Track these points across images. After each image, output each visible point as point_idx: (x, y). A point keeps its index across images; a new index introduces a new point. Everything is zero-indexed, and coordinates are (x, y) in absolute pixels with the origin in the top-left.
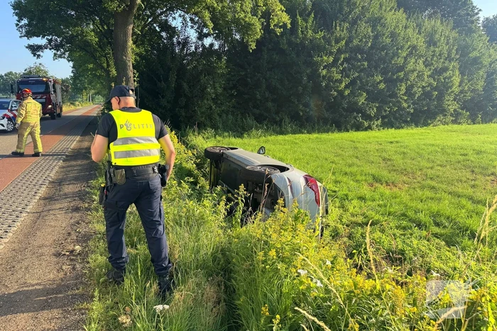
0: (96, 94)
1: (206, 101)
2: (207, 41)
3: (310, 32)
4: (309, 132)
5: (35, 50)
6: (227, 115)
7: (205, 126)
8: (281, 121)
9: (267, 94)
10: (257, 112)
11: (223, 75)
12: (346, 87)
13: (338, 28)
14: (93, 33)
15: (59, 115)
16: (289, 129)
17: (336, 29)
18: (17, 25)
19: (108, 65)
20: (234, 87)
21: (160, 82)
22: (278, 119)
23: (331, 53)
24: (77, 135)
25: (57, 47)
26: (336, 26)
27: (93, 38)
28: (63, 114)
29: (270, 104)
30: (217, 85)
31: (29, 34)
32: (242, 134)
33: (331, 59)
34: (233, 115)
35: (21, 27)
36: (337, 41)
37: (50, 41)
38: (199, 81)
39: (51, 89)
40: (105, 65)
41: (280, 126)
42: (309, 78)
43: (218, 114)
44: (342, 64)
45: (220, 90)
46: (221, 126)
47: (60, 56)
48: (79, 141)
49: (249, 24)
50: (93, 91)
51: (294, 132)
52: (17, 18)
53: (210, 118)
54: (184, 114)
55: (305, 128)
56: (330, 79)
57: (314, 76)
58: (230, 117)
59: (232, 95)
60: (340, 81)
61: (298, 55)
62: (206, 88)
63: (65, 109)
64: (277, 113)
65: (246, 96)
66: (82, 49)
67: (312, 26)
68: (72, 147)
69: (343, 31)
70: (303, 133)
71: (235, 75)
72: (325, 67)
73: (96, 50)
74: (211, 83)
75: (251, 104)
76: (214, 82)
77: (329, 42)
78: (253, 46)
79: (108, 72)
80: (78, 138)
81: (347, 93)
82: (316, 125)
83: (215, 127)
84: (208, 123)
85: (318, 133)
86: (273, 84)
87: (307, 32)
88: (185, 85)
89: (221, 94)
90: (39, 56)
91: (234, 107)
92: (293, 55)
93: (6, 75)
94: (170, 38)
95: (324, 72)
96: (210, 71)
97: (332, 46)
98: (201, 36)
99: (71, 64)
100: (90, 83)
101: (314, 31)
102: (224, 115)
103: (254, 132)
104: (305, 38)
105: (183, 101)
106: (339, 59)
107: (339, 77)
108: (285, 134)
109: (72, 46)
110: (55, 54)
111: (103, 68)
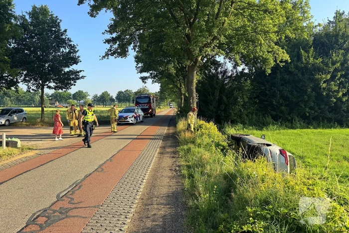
0: (171, 101)
1: (237, 107)
2: (240, 69)
3: (312, 59)
4: (315, 128)
5: (144, 79)
6: (252, 115)
7: (237, 122)
8: (292, 119)
9: (281, 101)
10: (274, 113)
11: (248, 90)
12: (344, 95)
13: (334, 55)
14: (173, 69)
15: (154, 115)
16: (299, 125)
17: (333, 55)
18: (136, 67)
19: (181, 86)
20: (257, 97)
21: (210, 96)
22: (290, 118)
23: (329, 72)
24: (166, 126)
25: (154, 77)
26: (332, 53)
27: (173, 71)
28: (156, 114)
29: (283, 108)
30: (245, 96)
31: (141, 72)
32: (262, 128)
33: (329, 77)
34: (256, 115)
35: (138, 68)
36: (334, 63)
37: (151, 74)
38: (233, 94)
39: (152, 101)
40: (179, 85)
41: (292, 122)
42: (313, 89)
43: (246, 115)
44: (339, 79)
45: (246, 100)
46: (247, 122)
47: (155, 82)
48: (167, 130)
49: (266, 59)
50: (170, 100)
51: (302, 128)
52: (136, 63)
53: (240, 117)
54: (223, 115)
55: (312, 125)
56: (329, 90)
57: (317, 88)
58: (254, 116)
59: (256, 102)
60: (338, 92)
61: (303, 74)
62: (238, 98)
63: (157, 111)
64: (289, 114)
65: (266, 103)
66: (167, 77)
67: (312, 55)
68: (165, 132)
69: (338, 56)
70: (309, 128)
71: (258, 89)
72: (324, 82)
73: (174, 77)
74: (241, 95)
75: (269, 108)
76: (243, 95)
77: (327, 65)
78: (269, 71)
79: (180, 89)
80: (167, 128)
81: (344, 100)
82: (321, 123)
83: (244, 123)
84: (239, 120)
85: (323, 128)
86: (286, 94)
87: (310, 59)
88: (224, 98)
89: (247, 102)
90: (145, 82)
91: (257, 110)
92: (300, 75)
93: (125, 92)
94: (216, 69)
95: (324, 85)
96: (240, 88)
97: (329, 67)
98: (236, 66)
99: (160, 84)
100: (169, 95)
101: (314, 58)
102: (250, 115)
103: (271, 126)
104: (308, 63)
105: (223, 107)
106: (336, 76)
107: (337, 88)
108: (295, 129)
109: (162, 77)
110: (153, 81)
111: (178, 87)
